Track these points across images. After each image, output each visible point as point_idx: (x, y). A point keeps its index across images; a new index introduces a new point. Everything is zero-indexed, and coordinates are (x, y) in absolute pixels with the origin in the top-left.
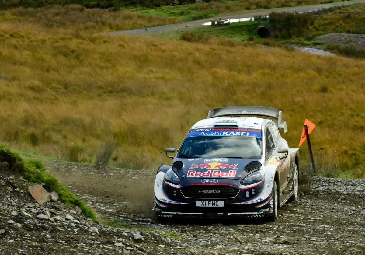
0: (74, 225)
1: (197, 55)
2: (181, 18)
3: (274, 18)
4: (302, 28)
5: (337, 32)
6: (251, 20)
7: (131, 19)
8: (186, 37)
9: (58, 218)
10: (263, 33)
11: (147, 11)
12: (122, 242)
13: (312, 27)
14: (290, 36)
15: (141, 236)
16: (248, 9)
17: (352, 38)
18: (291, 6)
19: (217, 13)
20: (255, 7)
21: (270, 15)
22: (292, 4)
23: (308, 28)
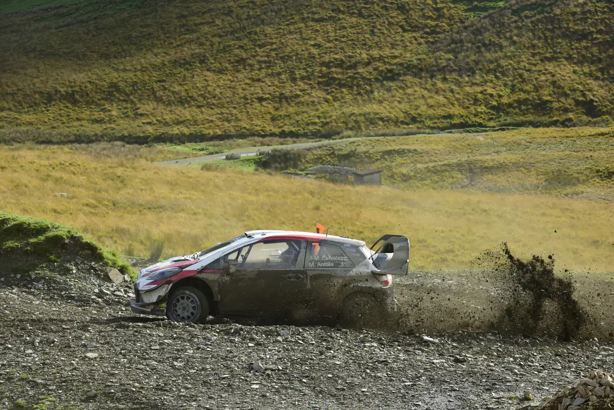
1: (217, 180)
2: (201, 153)
3: (275, 154)
4: (297, 161)
5: (324, 164)
6: (257, 154)
7: (162, 153)
8: (206, 168)
10: (266, 165)
11: (175, 147)
13: (304, 161)
14: (287, 168)
16: (254, 146)
19: (231, 148)
20: (260, 144)
21: (272, 151)
22: (289, 143)
23: (301, 161)
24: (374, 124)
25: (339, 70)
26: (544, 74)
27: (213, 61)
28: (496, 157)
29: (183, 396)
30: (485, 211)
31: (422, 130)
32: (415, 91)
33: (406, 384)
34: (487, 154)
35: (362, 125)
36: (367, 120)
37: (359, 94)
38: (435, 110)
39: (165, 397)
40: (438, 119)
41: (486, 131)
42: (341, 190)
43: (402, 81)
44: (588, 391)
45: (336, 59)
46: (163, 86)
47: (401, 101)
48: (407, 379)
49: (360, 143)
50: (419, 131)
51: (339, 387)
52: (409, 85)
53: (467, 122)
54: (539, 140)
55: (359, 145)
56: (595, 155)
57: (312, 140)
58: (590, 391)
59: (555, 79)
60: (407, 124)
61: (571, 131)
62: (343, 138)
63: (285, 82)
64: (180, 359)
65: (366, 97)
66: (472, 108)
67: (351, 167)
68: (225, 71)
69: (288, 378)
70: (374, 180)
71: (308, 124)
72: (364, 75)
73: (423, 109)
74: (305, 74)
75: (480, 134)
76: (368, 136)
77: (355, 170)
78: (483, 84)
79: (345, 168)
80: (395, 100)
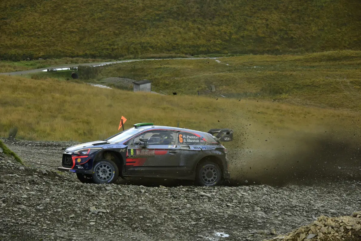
0: (12, 165)
1: (43, 86)
2: (31, 67)
3: (80, 69)
4: (95, 74)
5: (113, 77)
6: (68, 69)
7: (5, 67)
8: (35, 77)
9: (3, 161)
10: (74, 76)
11: (13, 63)
12: (37, 175)
13: (100, 74)
14: (88, 79)
15: (46, 172)
16: (67, 63)
17: (121, 80)
18: (89, 63)
19: (50, 65)
20: (70, 62)
21: (78, 67)
22: (90, 61)
23: (98, 74)
24: (147, 50)
25: (123, 14)
26: (261, 19)
27: (39, 6)
28: (229, 74)
29: (46, 229)
30: (222, 109)
31: (179, 55)
32: (175, 29)
33: (192, 223)
34: (222, 72)
35: (139, 51)
36: (142, 47)
37: (137, 29)
38: (187, 42)
39: (33, 229)
40: (190, 48)
41: (222, 56)
42: (126, 94)
43: (166, 21)
44: (317, 230)
45: (122, 6)
46: (5, 22)
47: (165, 35)
48: (193, 220)
49: (138, 63)
50: (177, 55)
51: (148, 225)
52: (171, 24)
53: (208, 50)
54: (257, 63)
55: (137, 64)
57: (106, 60)
58: (318, 229)
59: (268, 22)
60: (169, 51)
61: (278, 58)
62: (125, 59)
63: (87, 21)
64: (41, 205)
65: (141, 32)
66: (212, 41)
67: (131, 79)
68: (47, 12)
69: (113, 218)
70: (146, 88)
71: (103, 50)
72: (141, 18)
73: (180, 41)
74: (101, 16)
75: (218, 58)
76: (143, 58)
77: (134, 81)
78: (220, 25)
79: (127, 79)
80: (161, 35)
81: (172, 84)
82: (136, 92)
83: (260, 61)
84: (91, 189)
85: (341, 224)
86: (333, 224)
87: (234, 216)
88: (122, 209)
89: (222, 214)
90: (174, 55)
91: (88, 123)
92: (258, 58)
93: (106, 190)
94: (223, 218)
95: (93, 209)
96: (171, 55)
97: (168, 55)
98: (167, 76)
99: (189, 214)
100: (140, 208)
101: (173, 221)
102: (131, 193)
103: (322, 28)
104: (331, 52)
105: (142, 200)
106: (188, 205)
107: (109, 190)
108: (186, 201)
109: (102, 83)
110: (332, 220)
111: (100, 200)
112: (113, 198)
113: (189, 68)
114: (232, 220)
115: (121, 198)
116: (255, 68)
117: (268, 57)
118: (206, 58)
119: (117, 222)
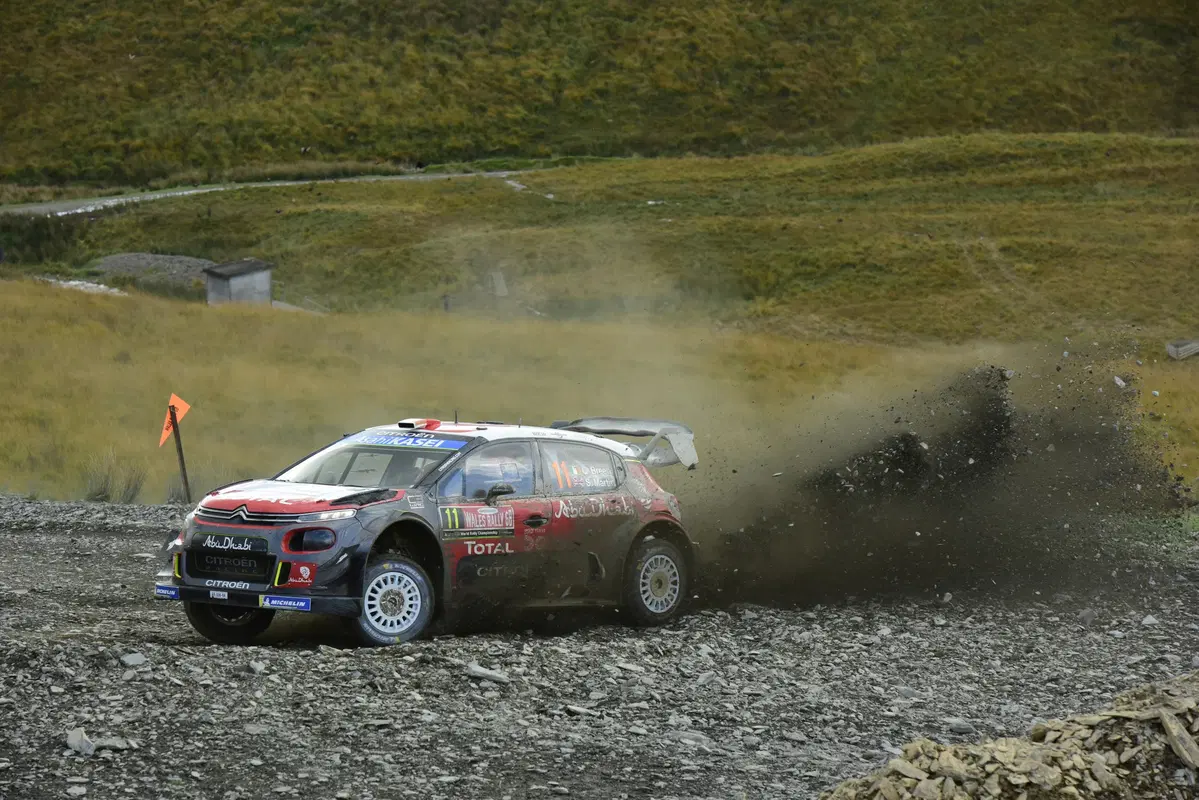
3: (9, 225)
4: (63, 243)
5: (131, 251)
13: (82, 242)
14: (40, 259)
17: (160, 262)
18: (41, 201)
22: (44, 197)
23: (74, 244)
24: (252, 149)
25: (162, 20)
26: (668, 26)
28: (555, 230)
31: (370, 165)
32: (354, 69)
33: (442, 779)
34: (531, 223)
35: (223, 152)
36: (235, 139)
37: (214, 75)
38: (400, 116)
40: (410, 137)
41: (529, 166)
42: (181, 313)
43: (319, 43)
44: (902, 790)
47: (317, 92)
48: (444, 767)
49: (220, 198)
50: (363, 165)
51: (282, 789)
52: (337, 53)
53: (479, 146)
54: (659, 187)
55: (217, 202)
56: (795, 222)
57: (103, 191)
58: (908, 789)
59: (695, 38)
60: (333, 150)
61: (736, 167)
62: (174, 185)
63: (30, 49)
65: (230, 84)
66: (492, 111)
67: (198, 257)
69: (154, 769)
70: (254, 288)
71: (91, 152)
72: (227, 31)
73: (372, 114)
74: (80, 27)
75: (514, 173)
76: (239, 181)
77: (207, 264)
78: (517, 51)
79: (183, 258)
80: (303, 92)
81: (347, 272)
82: (215, 306)
83: (671, 179)
84: (71, 665)
85: (990, 768)
86: (960, 768)
87: (598, 750)
88: (185, 737)
89: (550, 743)
90: (351, 164)
91: (42, 423)
92: (660, 169)
93: (123, 665)
94: (557, 760)
95: (77, 737)
96: (340, 165)
97: (327, 166)
98: (327, 241)
99: (432, 745)
100: (251, 728)
101: (372, 775)
102: (214, 677)
103: (894, 54)
104: (928, 140)
105: (256, 700)
106: (429, 716)
107: (134, 667)
108: (419, 697)
109: (92, 275)
110: (956, 754)
111: (103, 702)
112: (149, 695)
113: (409, 213)
114: (588, 763)
115: (178, 695)
116: (651, 205)
117: (698, 164)
118: (469, 175)
119: (168, 781)
